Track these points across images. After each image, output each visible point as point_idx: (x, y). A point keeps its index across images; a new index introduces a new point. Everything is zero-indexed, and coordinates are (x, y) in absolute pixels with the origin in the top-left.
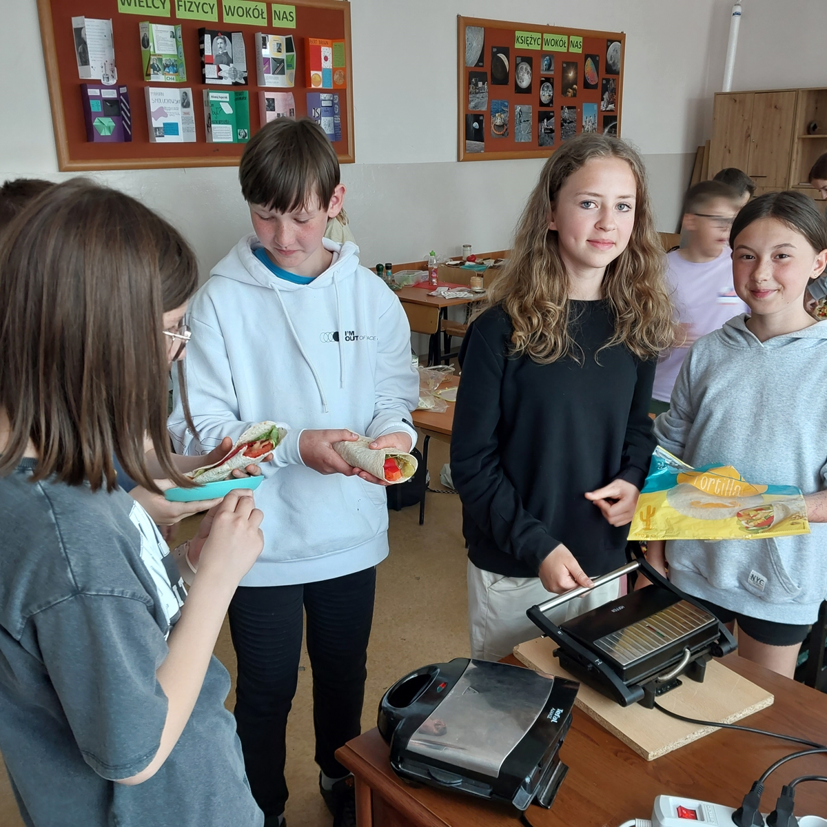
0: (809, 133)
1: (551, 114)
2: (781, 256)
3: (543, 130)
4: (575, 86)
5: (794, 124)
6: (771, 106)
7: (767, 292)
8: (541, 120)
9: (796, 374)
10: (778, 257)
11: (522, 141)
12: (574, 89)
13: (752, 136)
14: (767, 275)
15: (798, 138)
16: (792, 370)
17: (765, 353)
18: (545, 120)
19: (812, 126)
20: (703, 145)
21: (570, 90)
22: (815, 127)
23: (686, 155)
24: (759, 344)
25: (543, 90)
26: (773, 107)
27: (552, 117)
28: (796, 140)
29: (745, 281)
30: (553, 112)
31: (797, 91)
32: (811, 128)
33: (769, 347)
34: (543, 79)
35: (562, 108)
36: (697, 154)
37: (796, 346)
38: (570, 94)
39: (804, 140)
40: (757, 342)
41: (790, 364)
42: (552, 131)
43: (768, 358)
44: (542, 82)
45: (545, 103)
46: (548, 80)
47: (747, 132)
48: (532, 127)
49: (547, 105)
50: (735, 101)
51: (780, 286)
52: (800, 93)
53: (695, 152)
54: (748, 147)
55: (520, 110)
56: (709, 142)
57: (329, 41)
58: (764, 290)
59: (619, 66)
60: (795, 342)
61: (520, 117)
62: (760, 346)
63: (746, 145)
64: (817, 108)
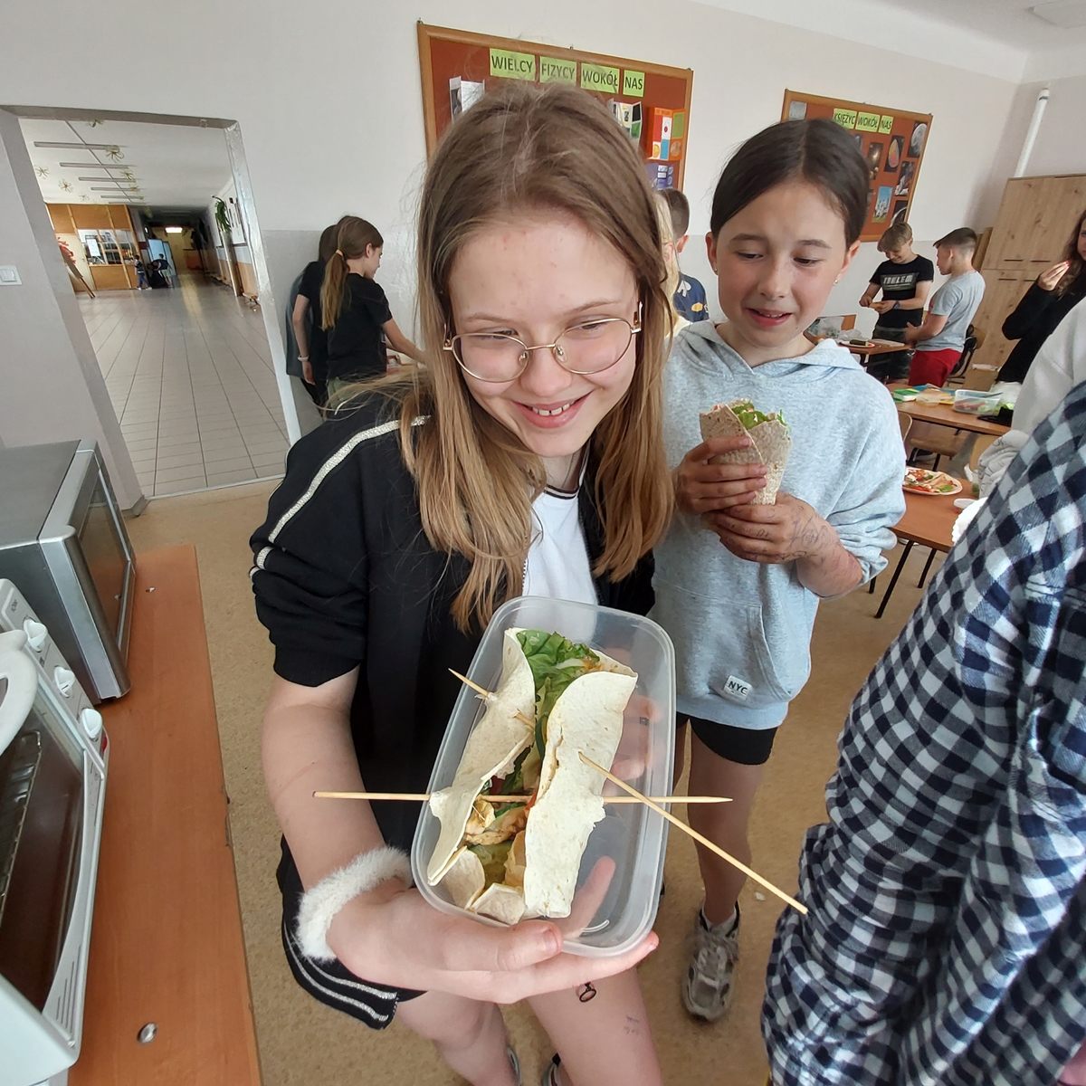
4: (876, 168)
6: (1070, 190)
12: (875, 172)
24: (748, 370)
26: (1073, 191)
33: (763, 377)
40: (745, 366)
47: (1038, 217)
50: (1030, 186)
54: (1035, 232)
56: (990, 230)
57: (671, 111)
59: (921, 149)
63: (1033, 230)
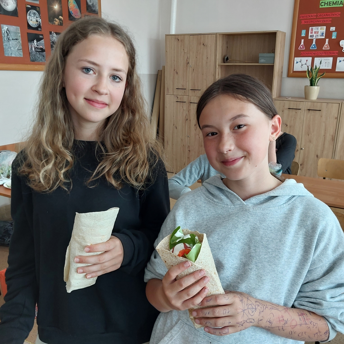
0: (224, 63)
1: (41, 37)
2: (239, 127)
3: (33, 49)
4: (60, 17)
5: (216, 55)
6: (200, 44)
7: (235, 161)
8: (31, 40)
9: (277, 228)
10: (236, 128)
11: (13, 55)
12: (60, 20)
13: (190, 64)
14: (231, 145)
15: (219, 65)
16: (273, 225)
17: (249, 210)
18: (35, 41)
19: (226, 58)
20: (161, 69)
21: (57, 20)
22: (227, 59)
23: (150, 75)
24: (242, 202)
25: (30, 15)
26: (202, 44)
27: (42, 39)
28: (217, 66)
29: (214, 154)
30: (42, 35)
31: (216, 34)
32: (225, 59)
33: (250, 205)
34: (29, 6)
35: (51, 33)
36: (157, 75)
37: (274, 203)
38: (57, 23)
39: (222, 66)
40: (240, 200)
41: (271, 219)
42: (43, 50)
43: (251, 214)
44: (28, 9)
45: (34, 26)
46: (34, 7)
47: (187, 60)
48: (23, 45)
49: (36, 29)
50: (178, 40)
51: (245, 153)
52: (218, 36)
53: (157, 73)
54: (188, 71)
55: (8, 29)
56: (164, 67)
58: (231, 159)
60: (273, 200)
61: (8, 35)
62: (243, 204)
63: (187, 69)
64: (227, 47)
